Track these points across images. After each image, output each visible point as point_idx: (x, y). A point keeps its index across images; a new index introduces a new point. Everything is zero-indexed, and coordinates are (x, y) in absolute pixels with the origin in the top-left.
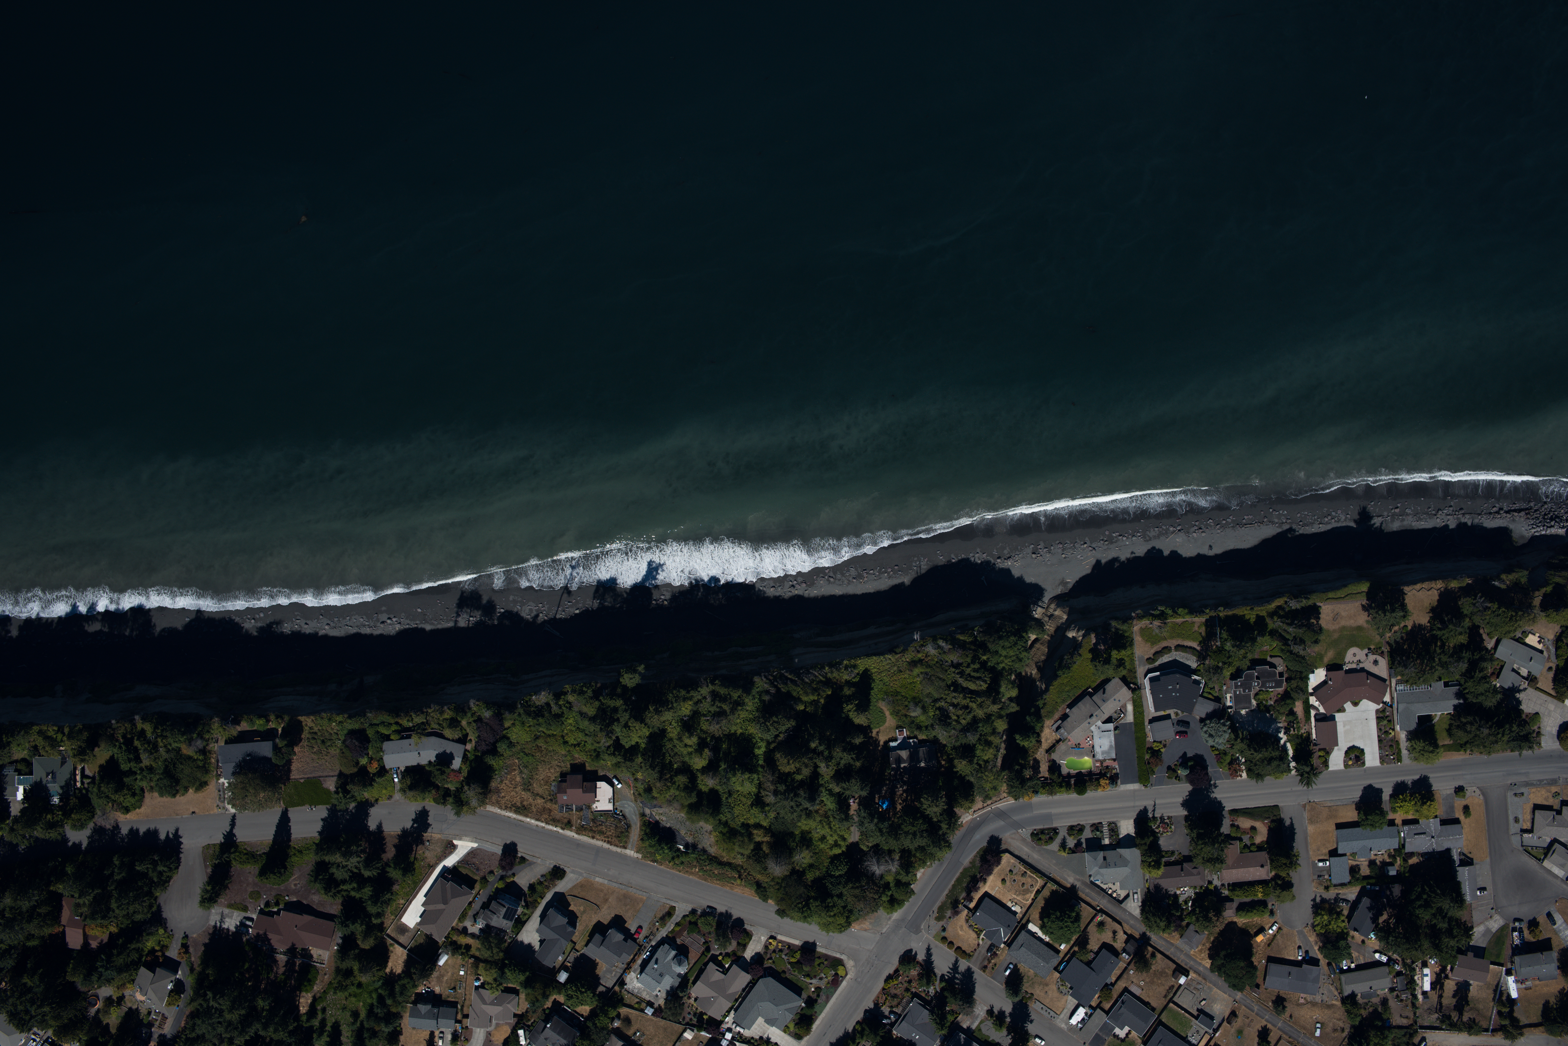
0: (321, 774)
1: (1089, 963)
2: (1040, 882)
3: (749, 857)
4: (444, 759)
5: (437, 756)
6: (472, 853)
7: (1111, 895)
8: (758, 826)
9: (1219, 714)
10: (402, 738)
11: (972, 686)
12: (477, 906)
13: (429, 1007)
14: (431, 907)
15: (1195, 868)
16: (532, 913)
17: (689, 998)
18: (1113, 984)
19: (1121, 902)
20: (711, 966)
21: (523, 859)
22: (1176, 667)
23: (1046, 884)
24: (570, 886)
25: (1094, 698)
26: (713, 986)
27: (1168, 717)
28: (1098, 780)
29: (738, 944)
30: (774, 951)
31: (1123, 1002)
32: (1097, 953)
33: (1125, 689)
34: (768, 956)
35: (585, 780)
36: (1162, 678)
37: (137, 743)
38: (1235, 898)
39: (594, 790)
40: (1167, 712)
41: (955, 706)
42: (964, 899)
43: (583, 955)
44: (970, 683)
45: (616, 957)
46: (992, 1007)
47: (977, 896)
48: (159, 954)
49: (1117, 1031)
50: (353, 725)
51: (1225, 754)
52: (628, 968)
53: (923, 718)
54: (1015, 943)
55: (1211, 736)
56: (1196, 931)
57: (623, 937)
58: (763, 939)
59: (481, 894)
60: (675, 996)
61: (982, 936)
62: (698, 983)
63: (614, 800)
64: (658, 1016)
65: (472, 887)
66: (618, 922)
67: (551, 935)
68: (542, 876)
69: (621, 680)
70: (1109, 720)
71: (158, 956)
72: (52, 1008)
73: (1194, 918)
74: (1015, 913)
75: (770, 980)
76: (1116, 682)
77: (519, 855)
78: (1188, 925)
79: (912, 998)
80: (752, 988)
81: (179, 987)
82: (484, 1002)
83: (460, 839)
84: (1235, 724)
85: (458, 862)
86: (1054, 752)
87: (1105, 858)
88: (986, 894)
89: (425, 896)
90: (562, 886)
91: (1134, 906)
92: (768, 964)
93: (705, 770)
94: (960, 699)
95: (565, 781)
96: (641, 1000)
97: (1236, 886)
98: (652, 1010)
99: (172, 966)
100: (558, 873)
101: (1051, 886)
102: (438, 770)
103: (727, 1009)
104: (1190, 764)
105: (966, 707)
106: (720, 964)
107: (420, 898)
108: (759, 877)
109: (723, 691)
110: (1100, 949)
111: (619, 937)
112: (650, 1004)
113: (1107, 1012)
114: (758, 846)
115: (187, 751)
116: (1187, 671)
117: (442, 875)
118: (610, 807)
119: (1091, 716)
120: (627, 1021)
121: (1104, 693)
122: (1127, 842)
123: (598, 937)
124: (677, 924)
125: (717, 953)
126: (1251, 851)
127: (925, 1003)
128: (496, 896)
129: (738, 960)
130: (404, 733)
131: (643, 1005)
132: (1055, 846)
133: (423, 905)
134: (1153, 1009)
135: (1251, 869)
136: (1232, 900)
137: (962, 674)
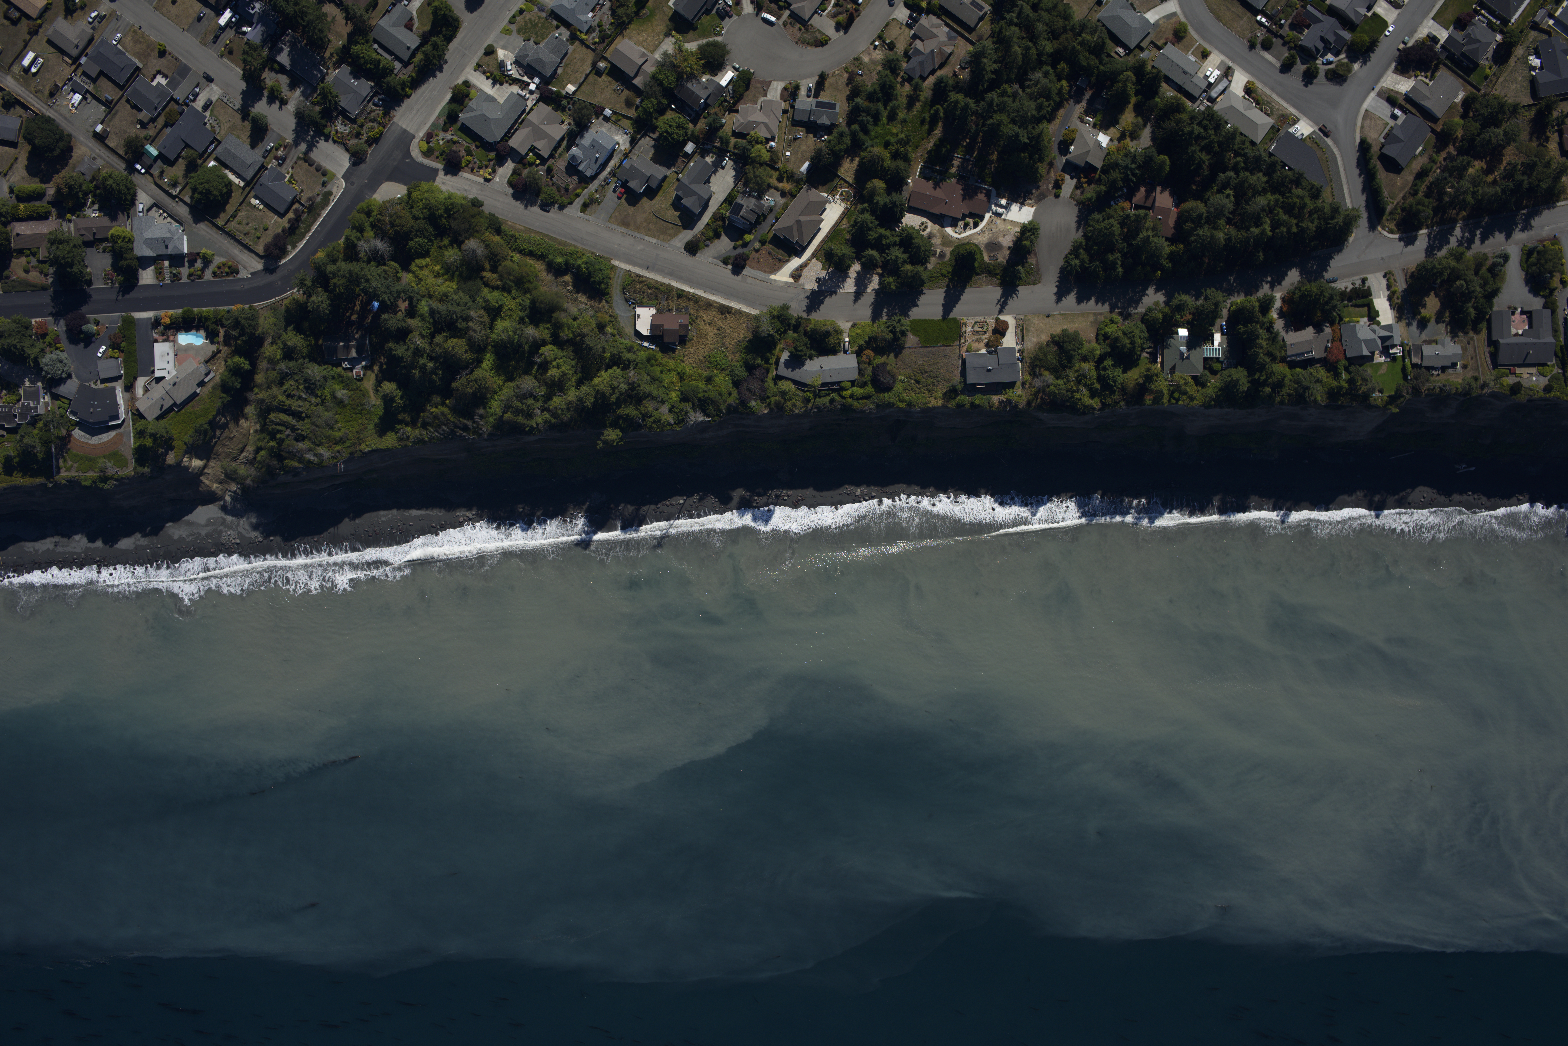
0: (921, 350)
1: (187, 146)
2: (232, 226)
3: (505, 258)
4: (796, 361)
5: (803, 364)
6: (775, 269)
7: (164, 212)
8: (494, 288)
9: (53, 383)
10: (839, 383)
11: (283, 417)
12: (771, 219)
13: (819, 122)
14: (814, 218)
15: (82, 235)
16: (718, 209)
17: (569, 124)
18: (166, 125)
19: (155, 205)
20: (545, 154)
21: (725, 262)
22: (95, 428)
23: (226, 224)
24: (681, 236)
25: (171, 402)
26: (543, 135)
27: (104, 381)
28: (172, 323)
29: (520, 175)
30: (487, 167)
31: (156, 108)
32: (178, 157)
33: (141, 410)
34: (492, 163)
35: (661, 337)
36: (107, 418)
37: (1098, 386)
38: (45, 204)
39: (653, 327)
40: (103, 386)
41: (300, 398)
42: (303, 212)
43: (669, 168)
44: (285, 420)
45: (636, 165)
46: (280, 108)
47: (291, 215)
48: (1083, 180)
49: (164, 82)
50: (888, 397)
51: (50, 345)
52: (626, 155)
53: (336, 387)
54: (257, 168)
55: (61, 362)
56: (83, 174)
57: (629, 184)
58: (497, 179)
59: (765, 230)
60: (580, 127)
61: (288, 176)
62: (558, 138)
63: (635, 317)
64: (600, 107)
65: (775, 236)
66: (633, 198)
67: (698, 188)
68: (707, 246)
69: (620, 434)
70: (159, 379)
71: (1085, 178)
72: (1182, 130)
73: (84, 187)
74: (256, 197)
75: (490, 139)
76: (151, 416)
77: (730, 267)
78: (91, 182)
79: (356, 118)
80: (508, 132)
81: (1064, 147)
82: (766, 124)
83: (786, 283)
84: (37, 372)
85: (788, 261)
86: (213, 352)
87: (167, 247)
88: (282, 216)
89: (820, 229)
90: (687, 235)
91: (143, 200)
92: (492, 155)
93: (544, 343)
94: (294, 404)
95: (680, 336)
96: (615, 123)
97: (43, 217)
98: (605, 113)
99: (1071, 168)
100: (692, 248)
101: (220, 222)
102: (801, 351)
103: (532, 113)
104: (82, 336)
105: (288, 396)
106: (538, 156)
107: (826, 227)
108: (497, 238)
109: (520, 419)
110: (176, 160)
111: (632, 184)
112: (607, 119)
113: (172, 99)
114: (494, 269)
115: (1048, 377)
116: (83, 425)
117: (804, 249)
118: (639, 310)
119: (174, 384)
120: (629, 103)
121: (162, 406)
122: (145, 262)
123: (654, 185)
124: (578, 195)
125: (540, 167)
126: (29, 249)
127: (344, 114)
128: (751, 227)
129: (520, 160)
130: (836, 387)
131: (614, 118)
132: (218, 260)
133: (822, 220)
134: (128, 101)
135: (29, 232)
136: (49, 203)
137: (293, 429)
